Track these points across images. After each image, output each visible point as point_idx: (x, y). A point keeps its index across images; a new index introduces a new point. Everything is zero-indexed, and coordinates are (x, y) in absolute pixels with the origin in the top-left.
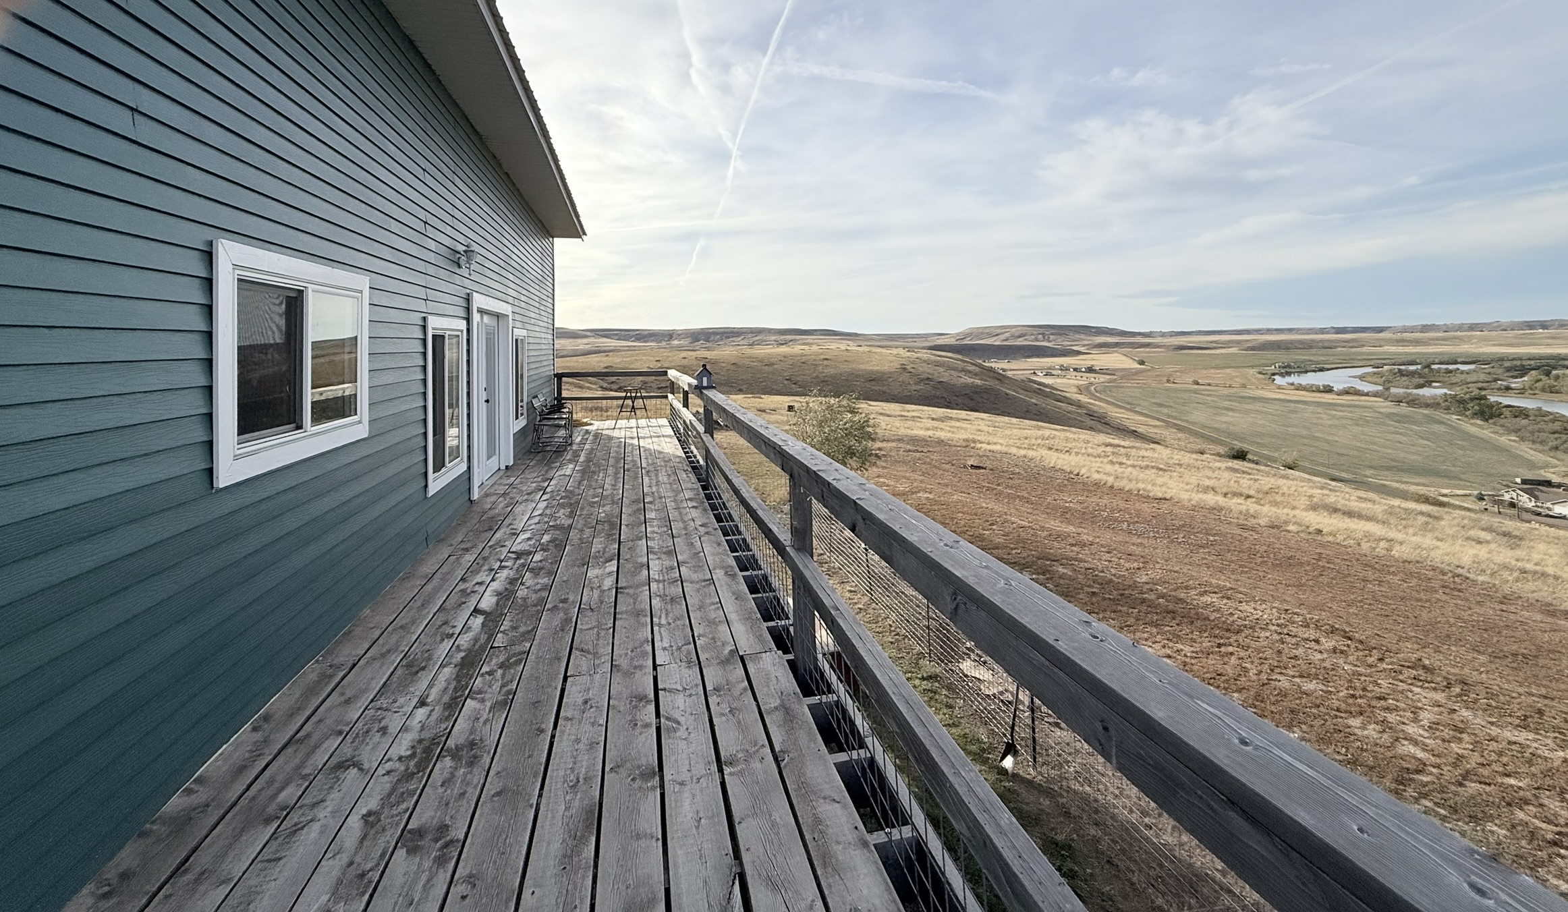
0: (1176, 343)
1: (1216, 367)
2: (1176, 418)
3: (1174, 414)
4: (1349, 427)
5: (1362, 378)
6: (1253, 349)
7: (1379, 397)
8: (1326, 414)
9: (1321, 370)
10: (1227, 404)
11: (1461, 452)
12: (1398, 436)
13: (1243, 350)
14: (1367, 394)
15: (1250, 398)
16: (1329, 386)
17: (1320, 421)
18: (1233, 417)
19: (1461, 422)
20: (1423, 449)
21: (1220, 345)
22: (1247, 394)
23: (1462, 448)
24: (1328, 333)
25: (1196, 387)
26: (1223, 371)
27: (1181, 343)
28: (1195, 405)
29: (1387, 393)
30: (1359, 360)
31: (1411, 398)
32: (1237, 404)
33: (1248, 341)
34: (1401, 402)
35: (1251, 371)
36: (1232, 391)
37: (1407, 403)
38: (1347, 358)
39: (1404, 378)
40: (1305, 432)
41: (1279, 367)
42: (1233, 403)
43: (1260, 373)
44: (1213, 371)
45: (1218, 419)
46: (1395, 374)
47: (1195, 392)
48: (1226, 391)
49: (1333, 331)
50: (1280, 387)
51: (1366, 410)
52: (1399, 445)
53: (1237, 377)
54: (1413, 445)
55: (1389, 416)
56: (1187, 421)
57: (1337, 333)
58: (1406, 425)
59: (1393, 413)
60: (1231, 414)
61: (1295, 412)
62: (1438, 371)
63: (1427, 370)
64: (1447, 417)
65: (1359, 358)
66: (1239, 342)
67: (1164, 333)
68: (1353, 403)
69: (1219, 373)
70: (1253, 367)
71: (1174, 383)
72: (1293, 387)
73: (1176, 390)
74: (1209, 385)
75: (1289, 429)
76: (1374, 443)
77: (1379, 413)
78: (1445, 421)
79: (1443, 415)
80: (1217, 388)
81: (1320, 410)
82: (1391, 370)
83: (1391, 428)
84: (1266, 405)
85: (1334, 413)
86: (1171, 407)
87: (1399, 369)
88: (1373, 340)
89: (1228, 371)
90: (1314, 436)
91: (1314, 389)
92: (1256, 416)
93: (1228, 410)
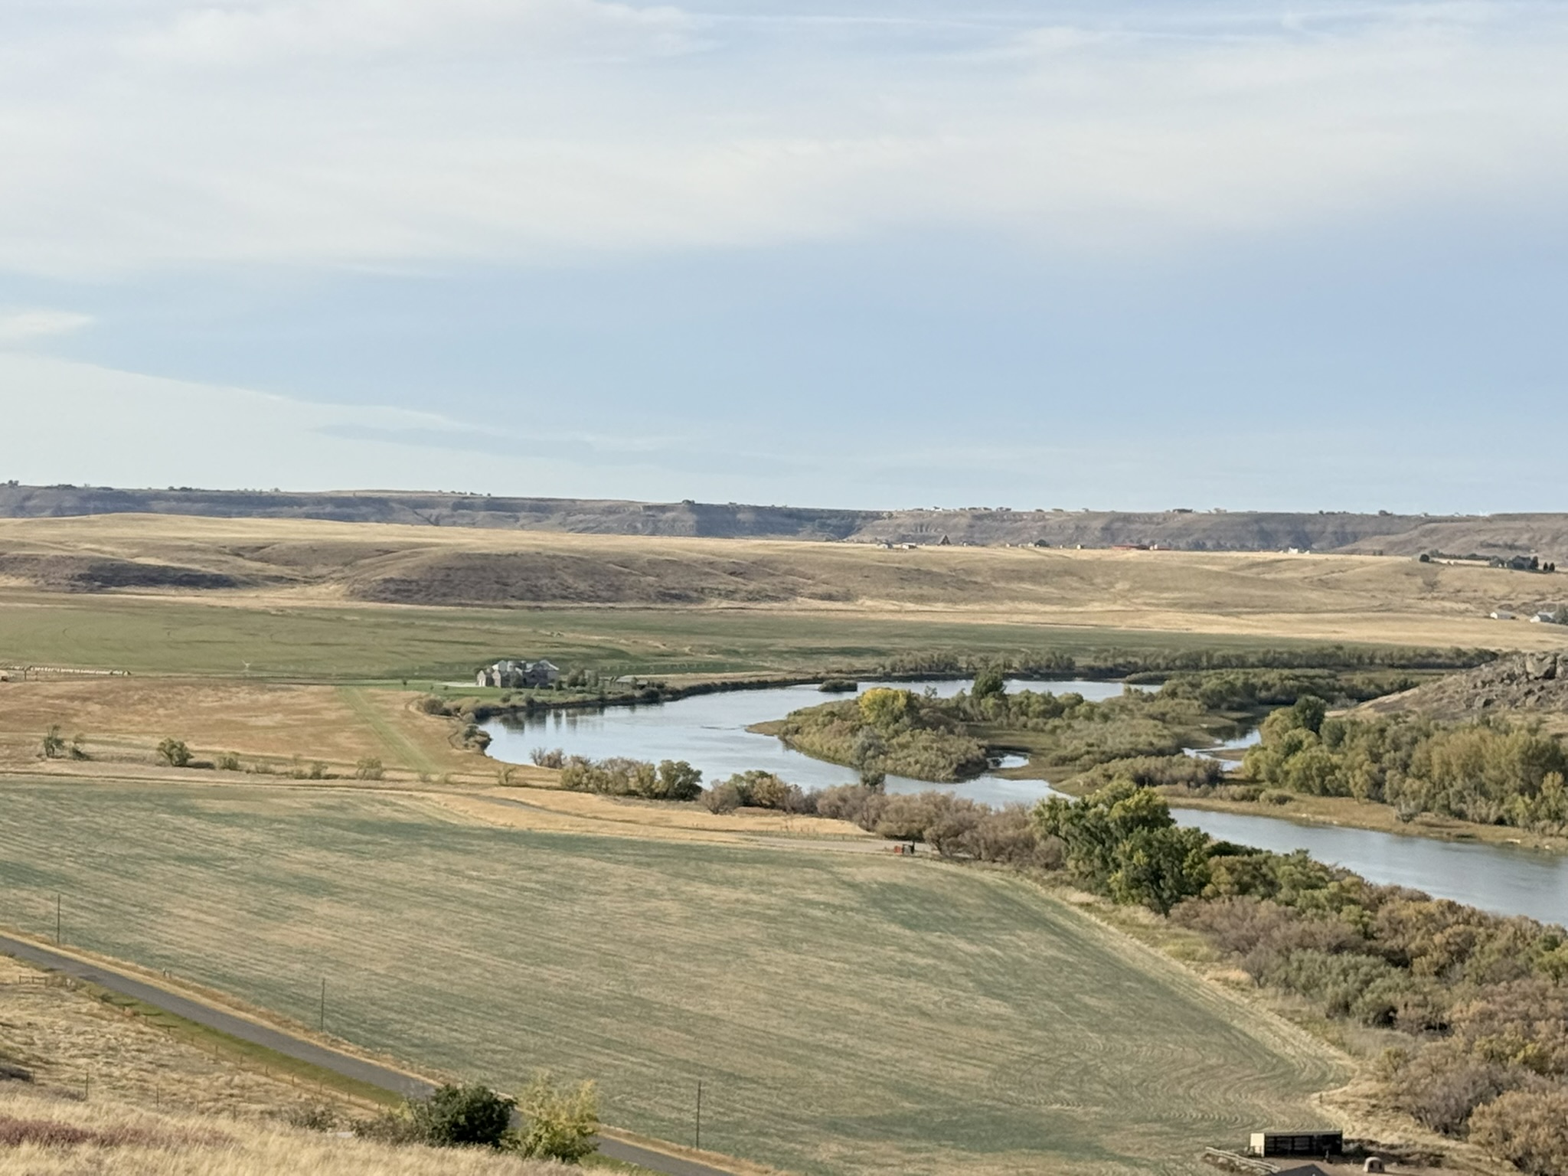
0: (85, 549)
1: (258, 681)
2: (88, 942)
3: (82, 920)
4: (755, 951)
5: (789, 732)
6: (402, 590)
7: (849, 817)
8: (675, 894)
9: (654, 696)
10: (303, 859)
11: (1097, 1040)
12: (911, 984)
13: (365, 596)
14: (808, 807)
15: (395, 828)
16: (684, 768)
17: (658, 931)
18: (330, 923)
19: (1093, 918)
20: (995, 1038)
21: (273, 570)
22: (387, 812)
23: (1101, 1024)
24: (672, 530)
25: (178, 775)
26: (285, 698)
27: (111, 551)
28: (172, 869)
29: (873, 800)
30: (779, 654)
31: (948, 820)
32: (347, 861)
33: (384, 551)
34: (921, 840)
35: (402, 700)
36: (329, 794)
37: (937, 841)
38: (739, 643)
39: (925, 737)
40: (603, 986)
41: (505, 681)
42: (331, 858)
43: (433, 708)
44: (243, 696)
45: (274, 936)
46: (896, 720)
47: (175, 802)
48: (304, 799)
49: (691, 519)
50: (509, 777)
51: (810, 873)
52: (914, 1021)
53: (341, 724)
54: (959, 1021)
55: (883, 898)
56: (139, 953)
57: (703, 531)
58: (933, 937)
59: (894, 887)
60: (323, 907)
61: (564, 891)
62: (1024, 706)
63: (990, 701)
64: (1054, 895)
65: (781, 644)
66: (348, 557)
67: (31, 493)
68: (764, 844)
69: (271, 708)
70: (403, 677)
71: (79, 755)
72: (556, 776)
73: (92, 796)
74: (231, 766)
75: (545, 973)
76: (838, 1022)
77: (852, 886)
78: (1049, 914)
79: (1042, 891)
80: (264, 782)
81: (653, 879)
82: (883, 703)
83: (889, 951)
84: (459, 861)
85: (706, 890)
86: (66, 881)
87: (910, 697)
88: (827, 566)
89: (307, 696)
90: (641, 1002)
91: (633, 783)
92: (424, 914)
93: (313, 887)
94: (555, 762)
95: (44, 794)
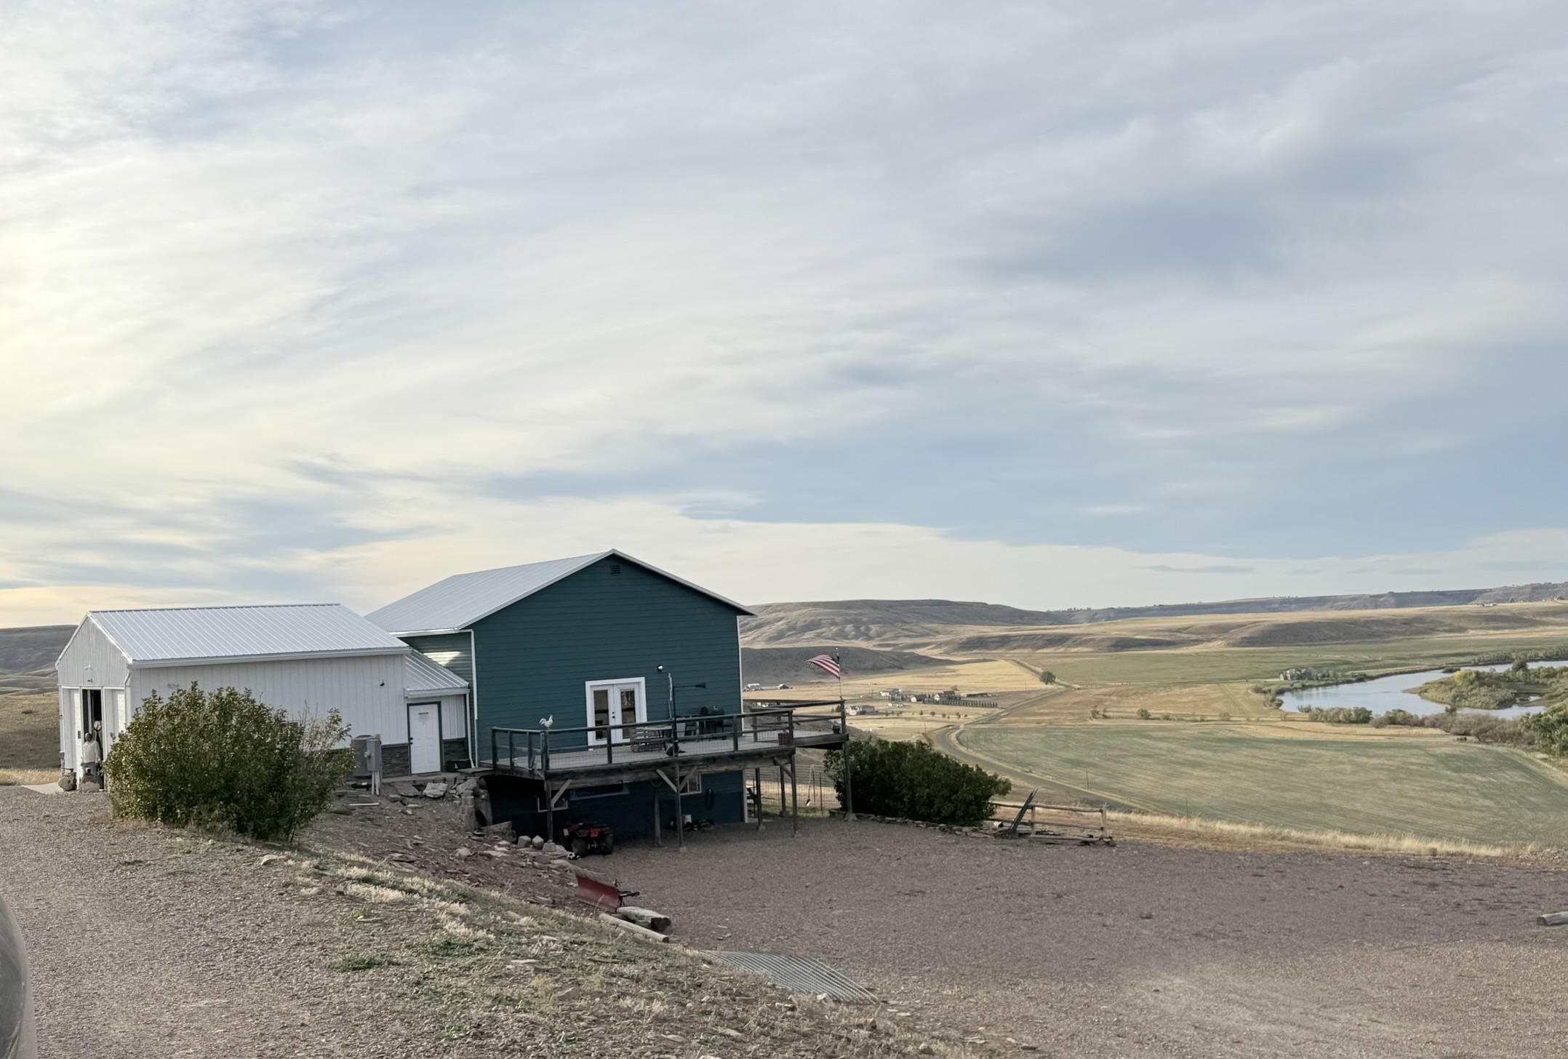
0: (1114, 634)
1: (1184, 684)
2: (1100, 787)
3: (1099, 779)
4: (1382, 784)
5: (1422, 692)
6: (1250, 641)
7: (1439, 727)
8: (1351, 763)
9: (1362, 679)
10: (1191, 754)
11: (1530, 815)
12: (1449, 795)
13: (1234, 645)
14: (1421, 724)
15: (1232, 740)
16: (1364, 710)
17: (1340, 777)
18: (1199, 778)
19: (1546, 765)
20: (1481, 815)
21: (1194, 637)
22: (1231, 734)
23: (1535, 808)
24: (1385, 605)
25: (1144, 723)
26: (1194, 689)
27: (1125, 634)
28: (1137, 759)
29: (1450, 719)
30: (1425, 658)
31: (1484, 725)
32: (1210, 754)
34: (1469, 735)
35: (1245, 687)
36: (1206, 728)
37: (1477, 735)
38: (1405, 654)
39: (1484, 690)
40: (1312, 799)
41: (1292, 677)
42: (1203, 753)
43: (1258, 690)
44: (1177, 690)
45: (1175, 784)
46: (1472, 683)
47: (1141, 733)
48: (1194, 730)
49: (1392, 600)
50: (1285, 717)
51: (1415, 751)
52: (1448, 810)
53: (1215, 700)
54: (1468, 809)
55: (1445, 760)
56: (1120, 791)
57: (1399, 605)
58: (1465, 776)
59: (1454, 756)
60: (1197, 772)
61: (1301, 763)
62: (1537, 674)
63: (1520, 673)
64: (1530, 756)
65: (1426, 653)
67: (1096, 612)
68: (1397, 740)
69: (1187, 695)
70: (1246, 679)
71: (1105, 717)
72: (1307, 716)
73: (1108, 732)
74: (1167, 718)
75: (1286, 795)
76: (1412, 810)
77: (1433, 756)
78: (1526, 764)
79: (1525, 754)
80: (1180, 724)
81: (1342, 756)
82: (1465, 676)
83: (1443, 782)
84: (1257, 752)
85: (1365, 760)
86: (1095, 766)
87: (1478, 674)
88: (1451, 617)
89: (1204, 689)
90: (1325, 805)
91: (1341, 717)
92: (1238, 773)
93: (1194, 765)
94: (1308, 710)
95: (1089, 733)
